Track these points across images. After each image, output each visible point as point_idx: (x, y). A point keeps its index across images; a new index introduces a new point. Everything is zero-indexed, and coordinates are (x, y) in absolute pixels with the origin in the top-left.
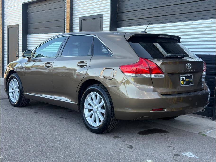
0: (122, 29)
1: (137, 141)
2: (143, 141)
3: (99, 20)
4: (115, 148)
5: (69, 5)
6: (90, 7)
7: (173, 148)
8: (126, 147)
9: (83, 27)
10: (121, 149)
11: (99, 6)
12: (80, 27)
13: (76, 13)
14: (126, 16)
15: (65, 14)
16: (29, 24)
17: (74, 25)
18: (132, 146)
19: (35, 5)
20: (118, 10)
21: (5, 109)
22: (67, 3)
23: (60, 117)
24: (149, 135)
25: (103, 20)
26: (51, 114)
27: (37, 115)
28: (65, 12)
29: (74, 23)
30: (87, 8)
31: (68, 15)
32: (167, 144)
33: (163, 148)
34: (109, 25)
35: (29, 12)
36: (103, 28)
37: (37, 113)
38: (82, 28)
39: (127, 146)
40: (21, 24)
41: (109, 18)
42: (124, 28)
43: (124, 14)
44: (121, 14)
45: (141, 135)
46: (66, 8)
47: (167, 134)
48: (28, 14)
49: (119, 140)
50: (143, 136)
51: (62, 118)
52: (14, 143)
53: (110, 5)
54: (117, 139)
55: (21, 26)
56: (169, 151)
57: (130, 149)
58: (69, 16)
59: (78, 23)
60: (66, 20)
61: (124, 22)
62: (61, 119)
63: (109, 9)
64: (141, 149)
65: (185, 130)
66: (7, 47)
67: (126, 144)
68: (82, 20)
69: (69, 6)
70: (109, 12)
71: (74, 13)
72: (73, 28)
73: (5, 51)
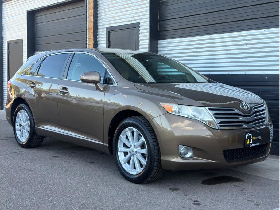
0: (165, 42)
1: (203, 194)
2: (211, 193)
3: (134, 30)
4: (175, 204)
5: (92, 11)
6: (121, 14)
7: (256, 203)
8: (191, 203)
9: (111, 40)
10: (184, 206)
11: (134, 11)
12: (108, 41)
13: (102, 22)
14: (170, 25)
15: (86, 24)
16: (37, 39)
17: (99, 38)
18: (198, 201)
19: (45, 13)
20: (159, 17)
21: (13, 152)
22: (89, 9)
23: (90, 162)
24: (217, 185)
25: (139, 30)
26: (76, 158)
27: (57, 160)
28: (86, 21)
29: (100, 35)
30: (118, 14)
31: (91, 24)
32: (247, 198)
33: (242, 203)
34: (148, 37)
35: (36, 22)
36: (139, 41)
37: (57, 157)
38: (110, 42)
39: (191, 201)
40: (26, 39)
41: (148, 28)
42: (168, 41)
43: (168, 22)
44: (163, 22)
45: (206, 186)
46: (87, 16)
47: (242, 183)
48: (35, 24)
49: (177, 193)
50: (210, 186)
51: (92, 163)
52: (33, 200)
53: (149, 10)
54: (175, 191)
55: (26, 41)
56: (252, 207)
57: (196, 206)
58: (92, 26)
59: (105, 36)
60: (88, 31)
61: (168, 33)
62: (91, 165)
63: (148, 16)
64: (212, 206)
65: (263, 176)
66: (7, 70)
67: (189, 199)
68: (109, 31)
69: (93, 13)
70: (148, 20)
71: (99, 23)
72: (98, 43)
73: (4, 74)
